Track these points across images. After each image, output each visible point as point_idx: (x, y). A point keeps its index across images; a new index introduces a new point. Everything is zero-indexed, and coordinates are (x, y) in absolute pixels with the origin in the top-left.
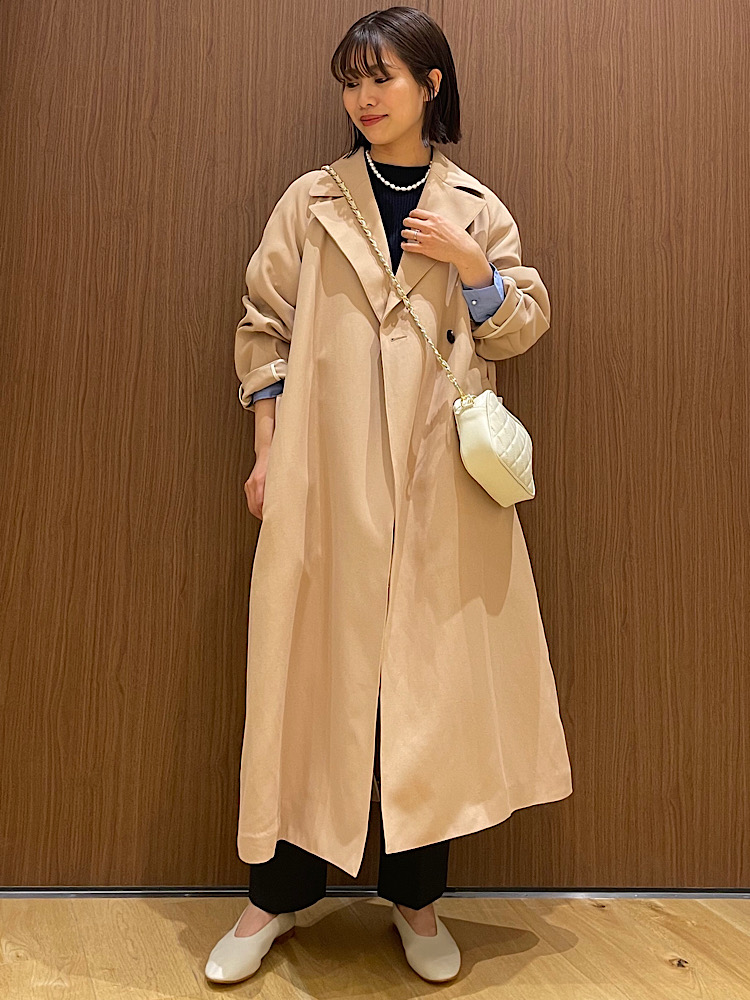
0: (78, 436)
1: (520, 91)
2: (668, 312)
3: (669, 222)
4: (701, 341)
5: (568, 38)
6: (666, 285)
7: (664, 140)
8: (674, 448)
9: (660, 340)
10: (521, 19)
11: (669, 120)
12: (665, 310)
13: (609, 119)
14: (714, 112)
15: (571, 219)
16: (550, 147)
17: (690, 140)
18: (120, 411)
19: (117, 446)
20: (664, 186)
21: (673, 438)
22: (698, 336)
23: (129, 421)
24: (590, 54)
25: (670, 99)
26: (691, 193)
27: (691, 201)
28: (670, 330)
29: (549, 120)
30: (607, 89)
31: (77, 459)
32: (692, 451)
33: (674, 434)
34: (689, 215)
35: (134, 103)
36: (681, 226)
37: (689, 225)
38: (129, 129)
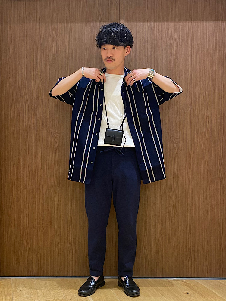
0: (27, 165)
2: (190, 126)
3: (191, 100)
4: (200, 135)
5: (162, 45)
6: (190, 119)
7: (190, 75)
8: (191, 165)
9: (188, 134)
10: (147, 39)
11: (192, 69)
12: (190, 125)
13: (174, 69)
14: (205, 66)
17: (198, 75)
18: (38, 158)
19: (38, 167)
20: (190, 90)
22: (199, 133)
23: (41, 161)
24: (168, 49)
25: (192, 63)
26: (198, 91)
27: (198, 93)
28: (191, 132)
30: (173, 60)
32: (196, 165)
33: (191, 161)
34: (197, 98)
35: (36, 71)
36: (195, 101)
37: (197, 101)
38: (35, 78)
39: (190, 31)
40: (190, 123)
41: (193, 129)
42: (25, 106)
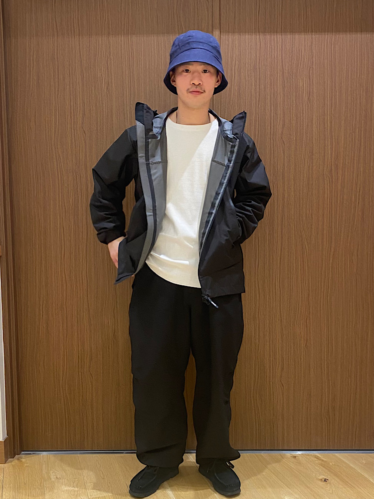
0: (63, 272)
1: (259, 101)
2: (330, 208)
3: (331, 164)
4: (345, 221)
5: (283, 72)
6: (329, 195)
7: (330, 123)
8: (331, 270)
9: (325, 221)
10: (259, 63)
11: (333, 112)
12: (328, 206)
13: (303, 113)
14: (355, 108)
15: (284, 165)
16: (274, 129)
17: (343, 122)
18: (81, 260)
19: (81, 275)
20: (329, 147)
21: (330, 265)
22: (344, 219)
23: (85, 265)
24: (294, 80)
25: (333, 102)
26: (343, 149)
27: (342, 153)
28: (330, 216)
29: (274, 116)
30: (302, 98)
31: (64, 282)
32: (339, 272)
34: (341, 160)
35: (74, 116)
36: (337, 166)
37: (342, 165)
38: (73, 129)
39: (330, 50)
40: (328, 203)
41: (333, 212)
42: (58, 175)
